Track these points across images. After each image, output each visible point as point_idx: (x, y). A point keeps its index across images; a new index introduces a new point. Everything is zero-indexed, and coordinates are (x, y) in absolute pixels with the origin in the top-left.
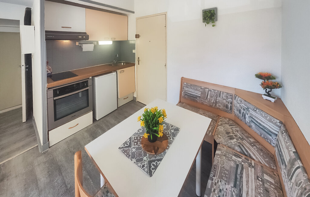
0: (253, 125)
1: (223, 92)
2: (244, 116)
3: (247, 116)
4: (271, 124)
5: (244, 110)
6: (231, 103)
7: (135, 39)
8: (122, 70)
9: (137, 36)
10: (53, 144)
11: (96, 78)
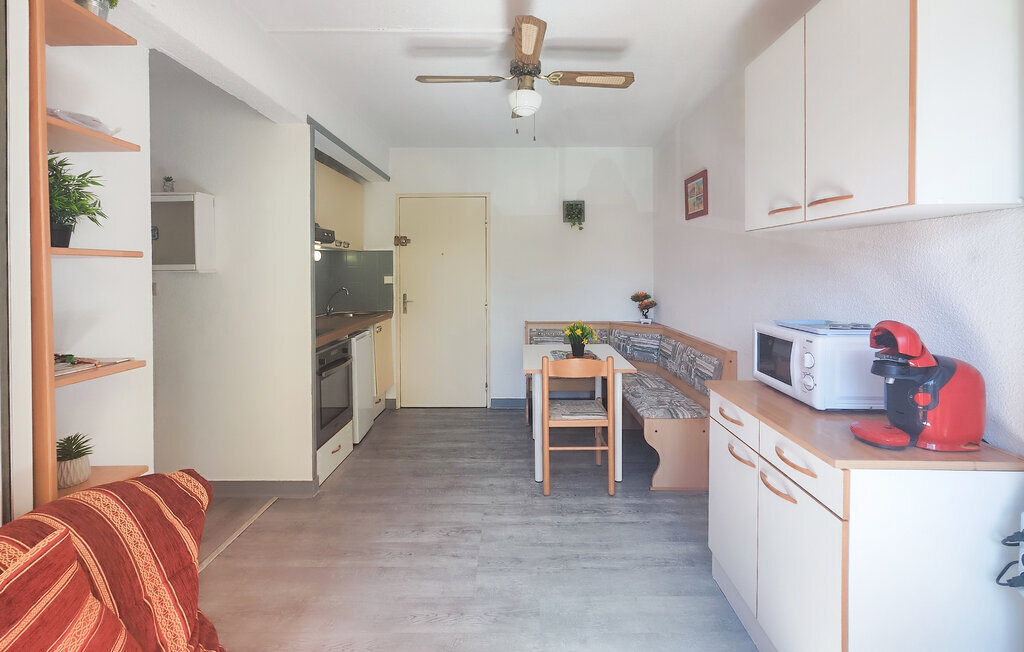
2: (625, 349)
4: (652, 342)
5: (624, 341)
7: (391, 247)
8: (377, 325)
9: (401, 241)
10: (321, 482)
11: (353, 340)
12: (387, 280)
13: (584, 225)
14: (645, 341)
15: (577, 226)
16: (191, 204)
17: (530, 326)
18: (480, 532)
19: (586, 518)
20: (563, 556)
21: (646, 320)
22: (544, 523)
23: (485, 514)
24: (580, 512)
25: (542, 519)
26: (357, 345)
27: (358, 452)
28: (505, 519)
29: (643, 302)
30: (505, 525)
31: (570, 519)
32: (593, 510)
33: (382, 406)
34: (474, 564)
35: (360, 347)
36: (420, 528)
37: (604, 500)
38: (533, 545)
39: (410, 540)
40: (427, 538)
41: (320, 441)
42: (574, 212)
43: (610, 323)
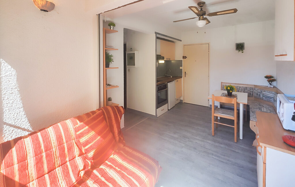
0: (264, 98)
1: (248, 87)
2: (260, 95)
3: (261, 95)
4: (271, 94)
5: (259, 93)
6: (253, 92)
7: (182, 59)
8: (177, 80)
9: (184, 57)
10: (158, 116)
11: (169, 84)
12: (181, 68)
13: (244, 51)
14: (268, 94)
15: (241, 52)
16: (134, 54)
17: (223, 84)
18: (189, 139)
19: (222, 146)
20: (208, 152)
21: (271, 86)
22: (208, 143)
23: (193, 135)
24: (221, 144)
25: (208, 141)
26: (170, 85)
27: (169, 111)
28: (197, 138)
29: (270, 79)
30: (197, 139)
31: (217, 144)
32: (226, 145)
33: (179, 101)
34: (184, 145)
35: (171, 86)
36: (175, 133)
37: (232, 143)
38: (202, 147)
39: (172, 135)
40: (176, 136)
41: (158, 107)
42: (240, 47)
43: (255, 85)
